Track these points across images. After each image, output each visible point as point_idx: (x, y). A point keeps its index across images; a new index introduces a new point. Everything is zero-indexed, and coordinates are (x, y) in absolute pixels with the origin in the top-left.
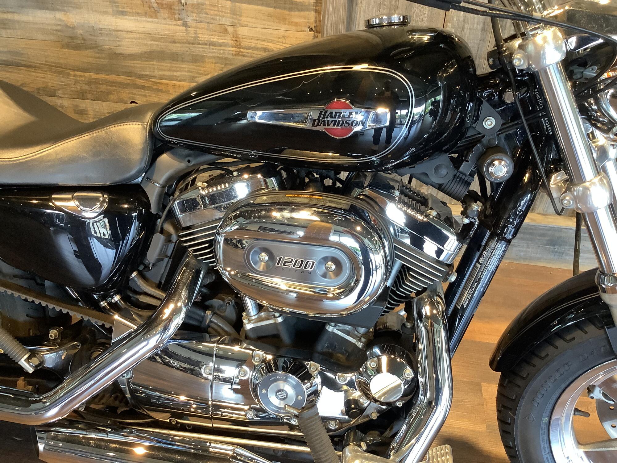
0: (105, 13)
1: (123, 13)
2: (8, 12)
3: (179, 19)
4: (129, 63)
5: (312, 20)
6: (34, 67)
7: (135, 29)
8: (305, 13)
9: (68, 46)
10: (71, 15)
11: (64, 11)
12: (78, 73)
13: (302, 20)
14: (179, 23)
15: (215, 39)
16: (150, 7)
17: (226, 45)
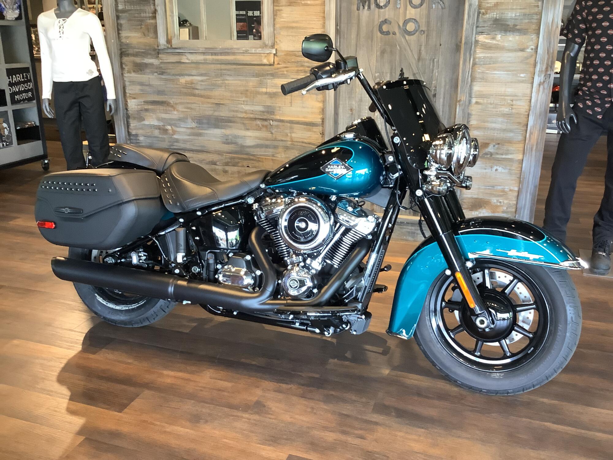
0: (241, 129)
1: (248, 129)
2: (203, 130)
3: (270, 131)
4: (248, 150)
5: (321, 130)
6: (209, 152)
7: (252, 136)
8: (318, 127)
9: (224, 143)
10: (227, 130)
11: (225, 129)
12: (227, 154)
13: (317, 130)
14: (270, 132)
15: (283, 139)
16: (259, 126)
17: (287, 141)
